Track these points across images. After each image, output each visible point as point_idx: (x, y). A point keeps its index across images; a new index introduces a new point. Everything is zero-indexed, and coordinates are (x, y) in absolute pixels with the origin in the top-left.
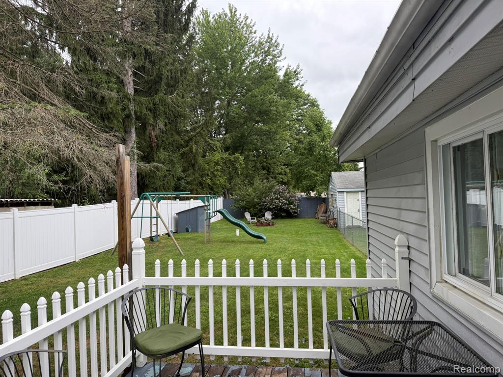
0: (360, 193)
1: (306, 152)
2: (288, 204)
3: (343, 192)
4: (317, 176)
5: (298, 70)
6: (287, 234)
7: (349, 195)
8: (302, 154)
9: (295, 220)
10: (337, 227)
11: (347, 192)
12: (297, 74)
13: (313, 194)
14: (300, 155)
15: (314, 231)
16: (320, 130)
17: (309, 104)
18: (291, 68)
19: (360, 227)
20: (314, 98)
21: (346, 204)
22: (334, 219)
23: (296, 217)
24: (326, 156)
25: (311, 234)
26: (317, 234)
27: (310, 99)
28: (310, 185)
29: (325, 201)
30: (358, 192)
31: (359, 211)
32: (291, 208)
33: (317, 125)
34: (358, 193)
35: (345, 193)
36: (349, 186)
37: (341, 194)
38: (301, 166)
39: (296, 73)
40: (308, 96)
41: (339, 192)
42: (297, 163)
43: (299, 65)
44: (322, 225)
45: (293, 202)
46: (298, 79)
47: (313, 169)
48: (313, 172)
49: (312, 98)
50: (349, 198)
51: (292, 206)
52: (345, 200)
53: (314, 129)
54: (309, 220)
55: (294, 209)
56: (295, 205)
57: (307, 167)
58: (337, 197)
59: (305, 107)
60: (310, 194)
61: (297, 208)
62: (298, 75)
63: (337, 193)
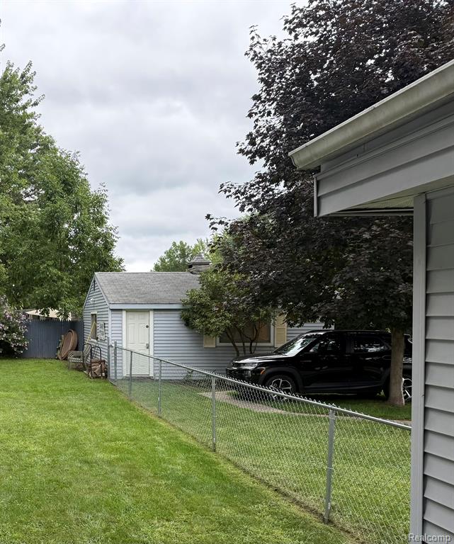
0: (151, 313)
1: (42, 232)
2: (7, 332)
3: (121, 310)
4: (62, 279)
5: (28, 75)
6: (16, 390)
7: (131, 315)
8: (35, 237)
9: (20, 362)
10: (106, 376)
11: (127, 311)
12: (25, 82)
13: (53, 313)
14: (31, 238)
15: (67, 386)
16: (69, 192)
17: (39, 147)
18: (14, 69)
19: (150, 378)
20: (47, 135)
21: (124, 333)
22: (101, 362)
23: (20, 357)
24: (80, 243)
25: (61, 391)
26: (76, 391)
27: (41, 137)
28: (48, 297)
29: (76, 326)
30: (148, 311)
31: (148, 348)
32: (13, 340)
33: (65, 182)
34: (147, 314)
35: (124, 313)
36: (132, 300)
37: (117, 315)
38: (32, 259)
39: (25, 79)
40: (38, 130)
41: (112, 310)
42: (25, 254)
43: (30, 64)
44: (75, 373)
45: (17, 327)
46: (26, 92)
47: (55, 266)
48: (55, 271)
49: (44, 136)
50: (130, 321)
51: (15, 336)
52: (124, 327)
53: (60, 189)
54: (48, 363)
55: (18, 341)
56: (20, 334)
57: (44, 263)
58: (110, 319)
59: (33, 151)
60: (48, 313)
61: (24, 340)
62: (28, 84)
63: (110, 312)
